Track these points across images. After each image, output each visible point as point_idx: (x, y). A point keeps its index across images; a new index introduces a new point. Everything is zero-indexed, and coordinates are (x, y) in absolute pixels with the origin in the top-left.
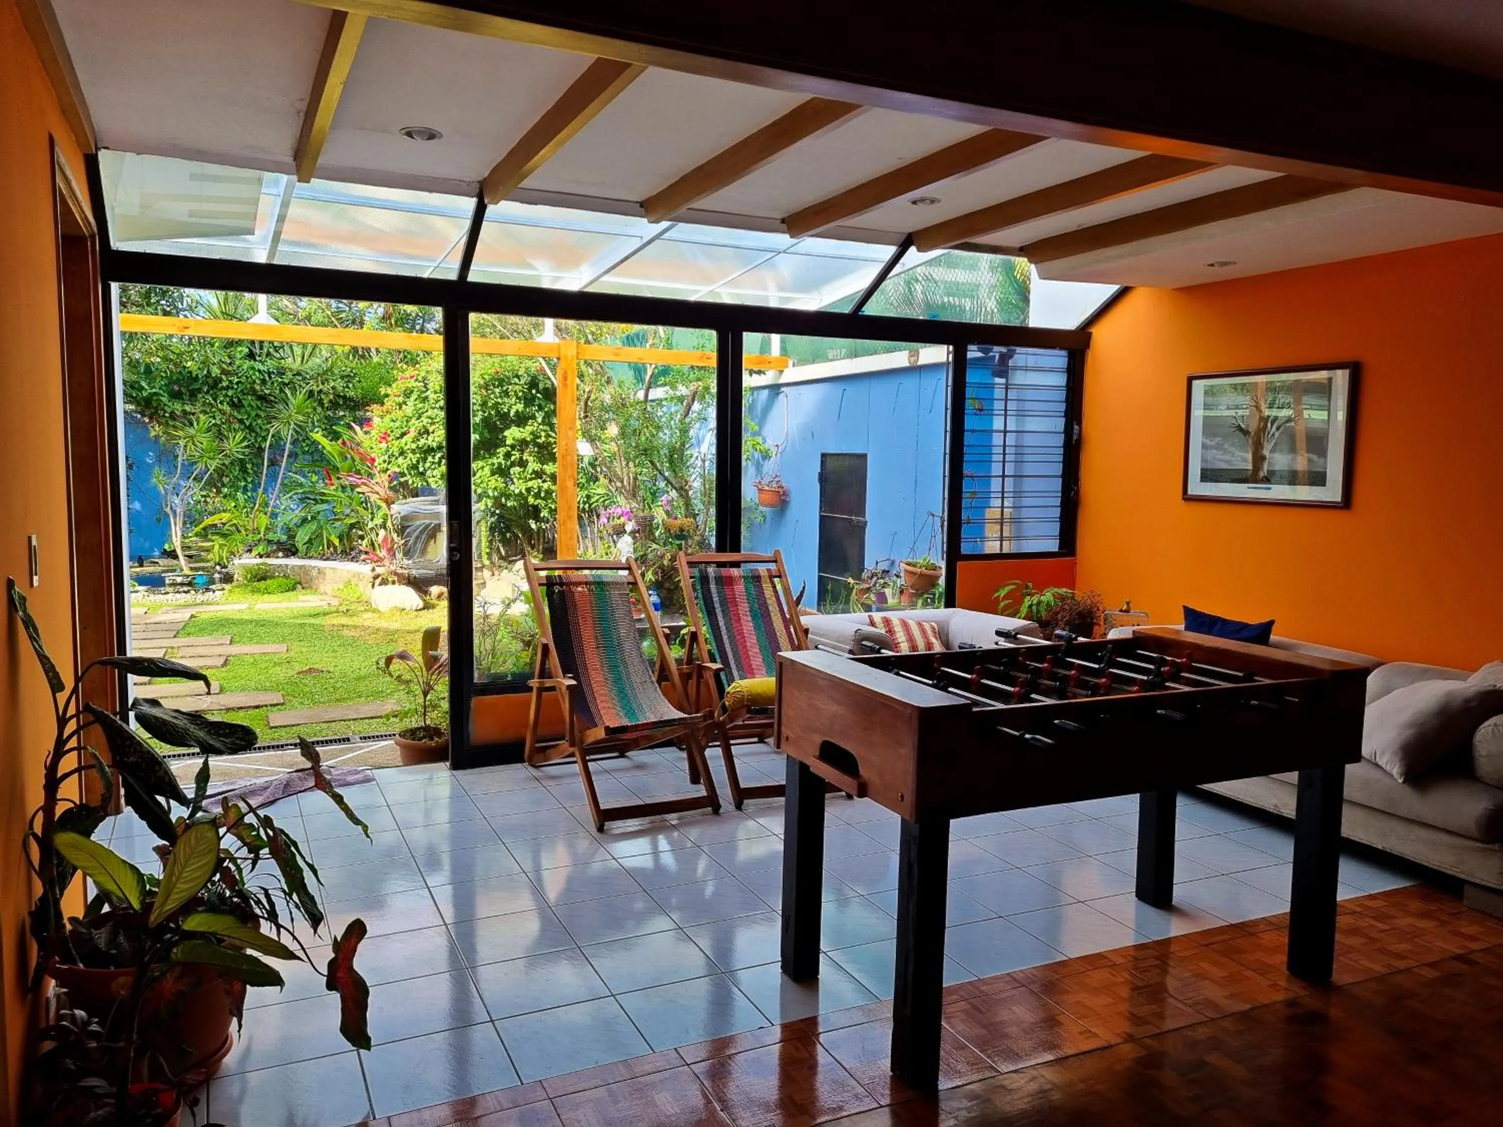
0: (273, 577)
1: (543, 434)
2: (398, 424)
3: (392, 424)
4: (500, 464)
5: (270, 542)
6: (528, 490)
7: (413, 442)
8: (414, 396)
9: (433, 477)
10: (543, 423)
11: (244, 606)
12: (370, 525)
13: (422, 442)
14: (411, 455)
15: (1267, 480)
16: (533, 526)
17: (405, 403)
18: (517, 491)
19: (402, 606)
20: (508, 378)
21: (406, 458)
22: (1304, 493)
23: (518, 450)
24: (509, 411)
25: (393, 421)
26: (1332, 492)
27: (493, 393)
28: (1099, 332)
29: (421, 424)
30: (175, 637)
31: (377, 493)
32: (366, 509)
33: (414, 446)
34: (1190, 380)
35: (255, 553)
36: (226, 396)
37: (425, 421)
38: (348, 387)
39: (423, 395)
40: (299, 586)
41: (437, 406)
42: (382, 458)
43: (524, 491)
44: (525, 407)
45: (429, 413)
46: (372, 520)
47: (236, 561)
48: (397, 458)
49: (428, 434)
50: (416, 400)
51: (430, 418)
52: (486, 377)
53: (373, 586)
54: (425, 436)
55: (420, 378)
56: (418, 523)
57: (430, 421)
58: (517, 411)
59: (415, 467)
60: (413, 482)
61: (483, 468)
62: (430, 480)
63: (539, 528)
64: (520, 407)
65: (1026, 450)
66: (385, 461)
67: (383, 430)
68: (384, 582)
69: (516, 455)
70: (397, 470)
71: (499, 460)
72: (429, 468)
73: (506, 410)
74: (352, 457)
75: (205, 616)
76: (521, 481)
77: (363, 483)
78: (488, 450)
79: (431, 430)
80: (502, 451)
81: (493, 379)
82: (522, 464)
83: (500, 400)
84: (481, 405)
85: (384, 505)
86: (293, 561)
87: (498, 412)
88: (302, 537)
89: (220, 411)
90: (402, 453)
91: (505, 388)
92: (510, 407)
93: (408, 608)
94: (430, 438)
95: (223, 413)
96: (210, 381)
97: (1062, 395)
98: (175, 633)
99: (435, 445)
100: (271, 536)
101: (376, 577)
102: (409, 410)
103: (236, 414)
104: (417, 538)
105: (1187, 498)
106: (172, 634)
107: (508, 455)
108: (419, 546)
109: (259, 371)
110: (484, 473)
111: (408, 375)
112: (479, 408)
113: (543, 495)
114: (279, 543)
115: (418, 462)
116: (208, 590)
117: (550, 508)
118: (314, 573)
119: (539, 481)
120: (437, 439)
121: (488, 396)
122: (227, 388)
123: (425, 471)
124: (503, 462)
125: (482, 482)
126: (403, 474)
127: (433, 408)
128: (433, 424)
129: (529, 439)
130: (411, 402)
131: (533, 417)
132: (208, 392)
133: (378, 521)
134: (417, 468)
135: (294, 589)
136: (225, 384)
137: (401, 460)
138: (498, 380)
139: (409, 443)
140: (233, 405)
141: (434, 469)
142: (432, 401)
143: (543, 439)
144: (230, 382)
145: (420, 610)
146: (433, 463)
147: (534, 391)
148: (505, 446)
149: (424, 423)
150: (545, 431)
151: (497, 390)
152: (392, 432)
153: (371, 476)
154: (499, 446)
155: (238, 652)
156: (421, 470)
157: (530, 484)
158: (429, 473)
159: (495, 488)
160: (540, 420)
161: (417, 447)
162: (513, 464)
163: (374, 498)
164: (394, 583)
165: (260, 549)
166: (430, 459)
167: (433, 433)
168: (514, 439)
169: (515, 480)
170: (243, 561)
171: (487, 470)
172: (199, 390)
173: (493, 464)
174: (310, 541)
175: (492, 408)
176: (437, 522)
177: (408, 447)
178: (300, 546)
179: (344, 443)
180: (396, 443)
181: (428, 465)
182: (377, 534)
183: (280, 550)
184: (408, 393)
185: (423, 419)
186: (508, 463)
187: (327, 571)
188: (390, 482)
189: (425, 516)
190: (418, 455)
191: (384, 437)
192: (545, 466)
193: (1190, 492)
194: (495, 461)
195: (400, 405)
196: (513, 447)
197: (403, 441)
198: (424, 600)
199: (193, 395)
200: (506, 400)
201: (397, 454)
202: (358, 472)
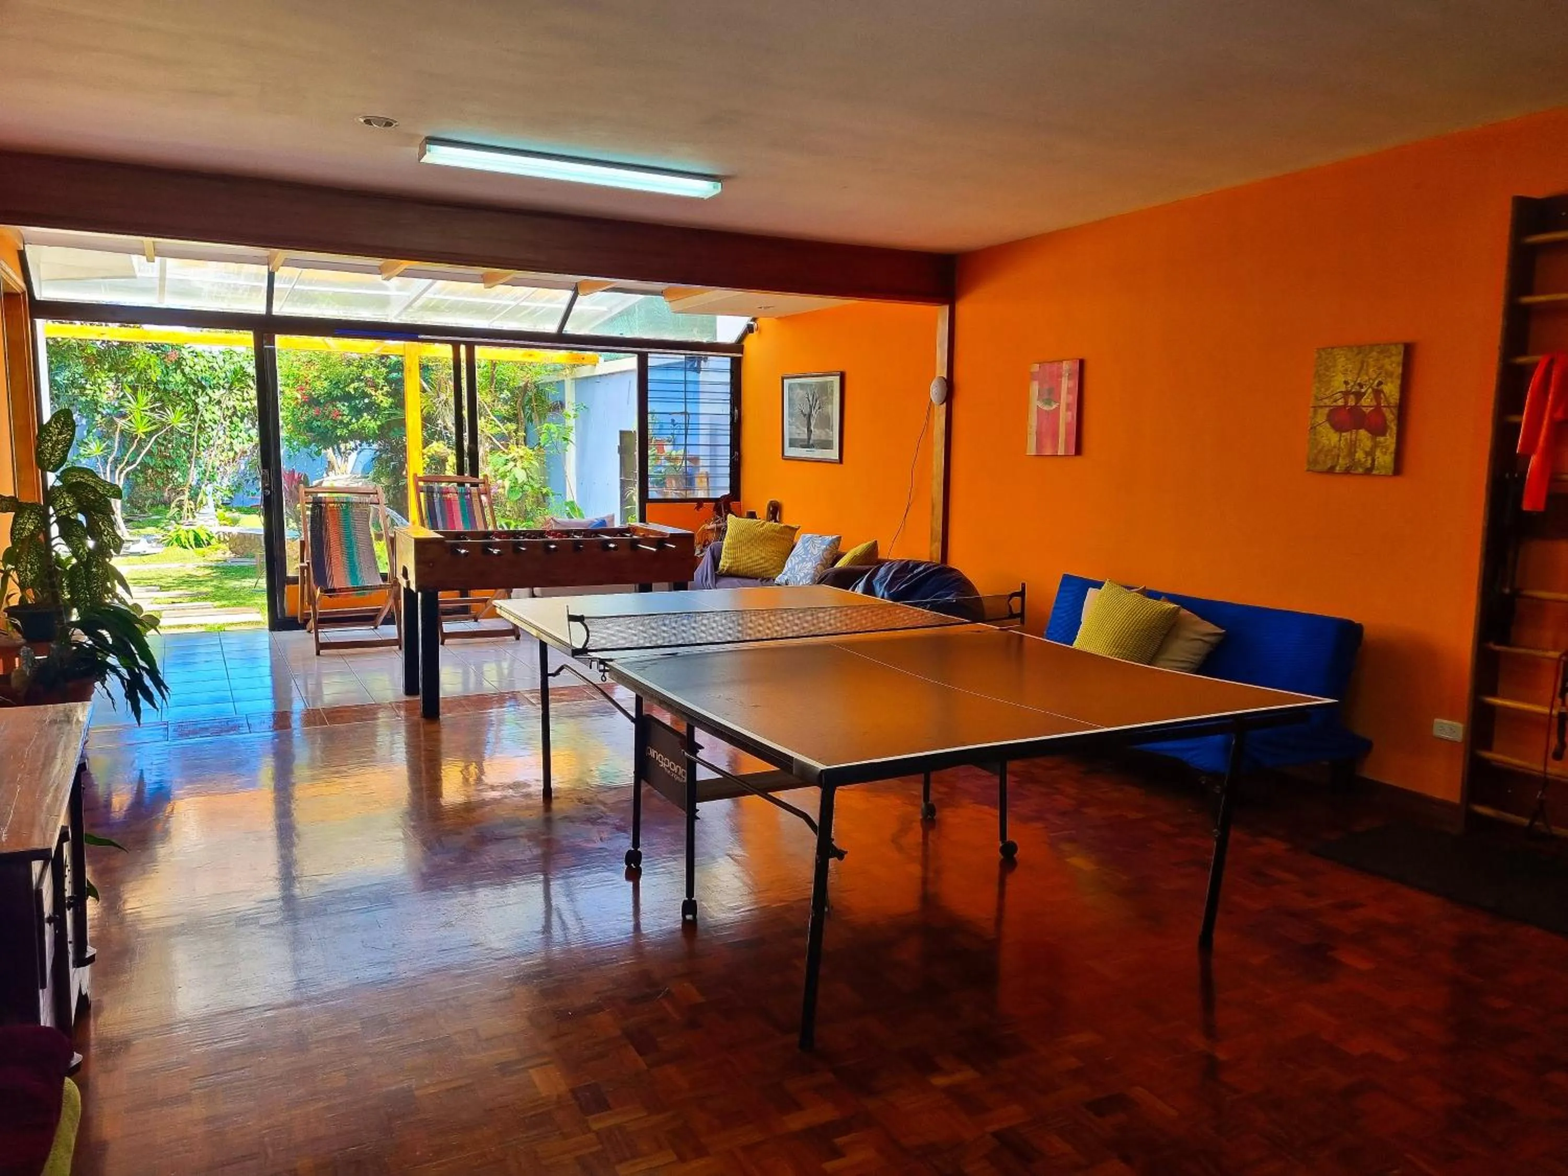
15: (812, 446)
22: (817, 454)
26: (834, 454)
28: (747, 343)
34: (783, 379)
65: (701, 427)
97: (728, 389)
105: (785, 458)
193: (786, 454)
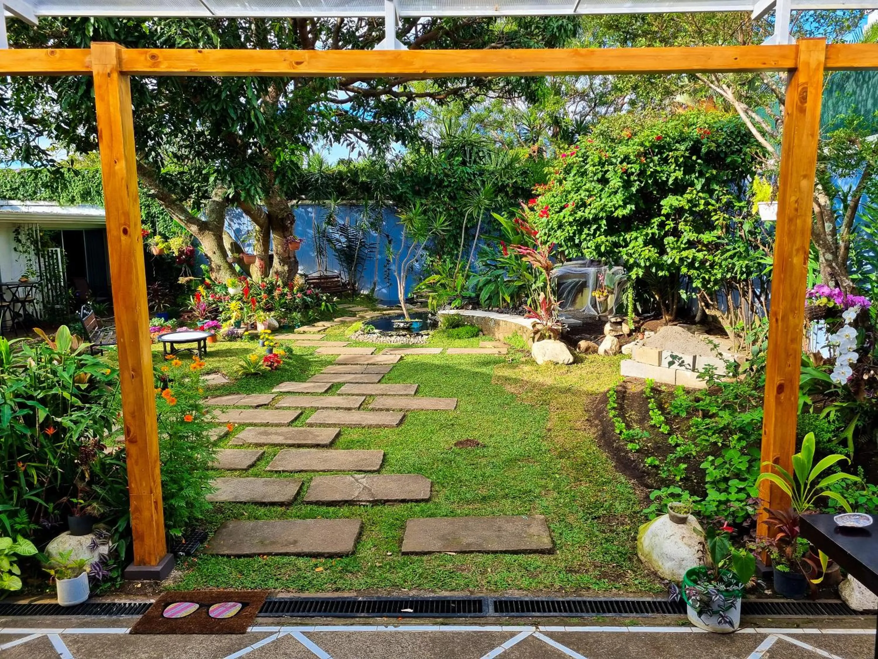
0: (464, 325)
1: (702, 202)
2: (557, 199)
3: (552, 200)
4: (653, 234)
5: (463, 298)
6: (682, 260)
7: (571, 215)
8: (574, 172)
9: (588, 248)
10: (702, 190)
11: (437, 351)
12: (534, 287)
13: (580, 214)
14: (568, 228)
16: (684, 296)
17: (565, 179)
18: (669, 262)
19: (555, 360)
20: (669, 144)
21: (564, 230)
23: (673, 220)
24: (668, 179)
25: (553, 196)
27: (652, 161)
29: (579, 197)
30: (379, 382)
31: (539, 262)
32: (531, 273)
33: (571, 219)
35: (453, 306)
36: (446, 191)
37: (583, 194)
38: (525, 181)
39: (583, 170)
40: (481, 333)
41: (595, 178)
42: (543, 232)
43: (677, 261)
44: (684, 174)
45: (588, 185)
46: (535, 283)
47: (441, 312)
48: (556, 231)
49: (585, 207)
50: (575, 175)
51: (587, 190)
52: (647, 144)
53: (534, 341)
54: (582, 209)
55: (580, 154)
56: (570, 281)
57: (587, 193)
58: (676, 179)
59: (571, 239)
60: (569, 253)
61: (636, 238)
62: (585, 251)
63: (690, 299)
64: (679, 174)
66: (545, 234)
67: (545, 205)
68: (542, 337)
69: (670, 224)
70: (555, 242)
71: (653, 230)
72: (585, 239)
73: (664, 179)
74: (522, 232)
75: (409, 359)
76: (675, 251)
77: (529, 254)
78: (641, 221)
79: (588, 202)
80: (656, 221)
81: (653, 146)
82: (676, 233)
83: (658, 168)
84: (638, 175)
85: (544, 271)
86: (478, 313)
87: (655, 182)
88: (484, 295)
89: (442, 202)
90: (560, 226)
91: (664, 156)
92: (669, 176)
93: (561, 362)
94: (587, 211)
95: (445, 204)
96: (437, 182)
98: (380, 377)
99: (591, 217)
100: (465, 293)
101: (536, 333)
102: (568, 185)
103: (452, 204)
104: (569, 292)
106: (376, 379)
107: (662, 225)
108: (570, 298)
109: (468, 173)
110: (637, 243)
111: (569, 153)
112: (636, 178)
113: (697, 265)
114: (470, 298)
115: (574, 234)
116: (418, 334)
117: (704, 278)
118: (492, 324)
119: (694, 250)
120: (593, 211)
121: (648, 164)
122: (447, 186)
123: (581, 242)
124: (657, 232)
125: (634, 253)
126: (561, 246)
127: (592, 182)
128: (590, 196)
129: (687, 207)
130: (570, 178)
131: (692, 185)
132: (435, 190)
133: (540, 284)
134: (574, 240)
135: (477, 335)
136: (446, 184)
137: (559, 232)
138: (658, 147)
139: (567, 216)
140: (450, 198)
141: (590, 240)
142: (591, 175)
143: (702, 207)
144: (450, 182)
145: (571, 364)
146: (588, 235)
147: (694, 158)
148: (660, 215)
149: (582, 196)
150: (704, 198)
151: (656, 158)
152: (552, 206)
153: (535, 247)
154: (653, 217)
155: (415, 407)
156: (577, 241)
157: (684, 254)
158: (584, 245)
159: (649, 259)
160: (699, 187)
161: (574, 220)
162: (666, 235)
163: (536, 265)
164: (550, 337)
165: (457, 303)
166: (586, 231)
167: (590, 205)
168: (671, 207)
169: (668, 250)
170: (446, 312)
171: (641, 240)
172: (431, 189)
173: (647, 234)
174: (490, 298)
175: (650, 176)
176: (584, 280)
177: (566, 219)
178: (482, 301)
179: (517, 221)
180: (556, 216)
181: (583, 236)
182: (539, 295)
183: (470, 304)
184: (567, 171)
185: (581, 192)
186: (662, 233)
187: (501, 323)
188: (550, 253)
189: (575, 275)
190: (575, 228)
191: (545, 212)
192: (701, 236)
194: (650, 231)
195: (560, 182)
196: (668, 216)
197: (562, 214)
198: (573, 354)
199: (427, 191)
200: (665, 168)
201: (555, 227)
202: (526, 244)
